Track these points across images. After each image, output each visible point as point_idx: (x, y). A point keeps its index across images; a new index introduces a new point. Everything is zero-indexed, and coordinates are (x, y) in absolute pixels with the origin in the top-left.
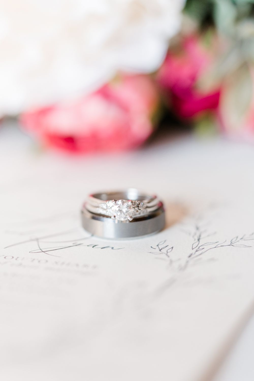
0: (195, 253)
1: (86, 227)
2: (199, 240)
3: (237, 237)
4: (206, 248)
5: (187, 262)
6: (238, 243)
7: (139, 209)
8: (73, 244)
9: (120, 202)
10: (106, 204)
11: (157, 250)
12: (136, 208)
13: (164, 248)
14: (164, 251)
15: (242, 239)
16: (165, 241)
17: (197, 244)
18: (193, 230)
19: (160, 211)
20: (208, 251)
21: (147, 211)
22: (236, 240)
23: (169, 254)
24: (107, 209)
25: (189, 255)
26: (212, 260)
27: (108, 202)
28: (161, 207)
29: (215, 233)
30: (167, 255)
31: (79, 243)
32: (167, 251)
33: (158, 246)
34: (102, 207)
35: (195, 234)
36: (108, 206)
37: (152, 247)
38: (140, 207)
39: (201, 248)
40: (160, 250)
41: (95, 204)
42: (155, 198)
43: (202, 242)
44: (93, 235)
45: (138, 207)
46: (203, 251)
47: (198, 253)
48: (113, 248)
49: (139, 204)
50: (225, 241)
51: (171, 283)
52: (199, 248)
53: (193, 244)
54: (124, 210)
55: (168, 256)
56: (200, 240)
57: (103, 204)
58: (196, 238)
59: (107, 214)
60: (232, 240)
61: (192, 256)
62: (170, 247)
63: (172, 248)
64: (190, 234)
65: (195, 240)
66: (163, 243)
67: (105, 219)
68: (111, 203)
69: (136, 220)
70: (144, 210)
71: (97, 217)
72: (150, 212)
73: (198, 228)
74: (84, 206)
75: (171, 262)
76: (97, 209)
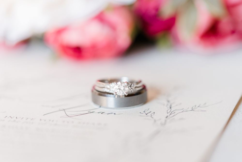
0: (170, 115)
1: (95, 101)
2: (170, 108)
3: (195, 106)
4: (176, 112)
5: (166, 121)
6: (196, 109)
7: (131, 88)
8: (88, 112)
9: (119, 83)
10: (110, 85)
11: (144, 114)
12: (129, 87)
13: (148, 113)
14: (149, 114)
15: (199, 106)
16: (149, 109)
17: (170, 110)
18: (166, 103)
19: (144, 91)
20: (178, 114)
21: (136, 90)
22: (195, 107)
23: (152, 116)
24: (110, 88)
25: (166, 116)
26: (182, 119)
27: (111, 84)
28: (144, 87)
29: (180, 104)
30: (151, 117)
31: (92, 111)
32: (151, 115)
33: (144, 112)
34: (107, 87)
35: (167, 105)
36: (111, 86)
37: (140, 113)
38: (132, 87)
39: (173, 112)
40: (146, 114)
41: (102, 86)
42: (140, 82)
43: (173, 109)
44: (100, 107)
45: (131, 87)
46: (175, 114)
47: (171, 115)
48: (115, 114)
49: (131, 85)
50: (188, 108)
51: (157, 133)
52: (172, 112)
53: (167, 111)
54: (122, 88)
55: (153, 118)
56: (172, 108)
57: (108, 85)
58: (169, 107)
59: (110, 92)
60: (192, 108)
61: (168, 117)
62: (152, 112)
63: (154, 113)
64: (164, 105)
65: (168, 108)
66: (148, 110)
67: (109, 95)
68: (113, 84)
69: (129, 95)
70: (134, 89)
71: (103, 94)
72: (138, 90)
73: (168, 101)
74: (94, 87)
75: (155, 121)
76: (104, 89)
